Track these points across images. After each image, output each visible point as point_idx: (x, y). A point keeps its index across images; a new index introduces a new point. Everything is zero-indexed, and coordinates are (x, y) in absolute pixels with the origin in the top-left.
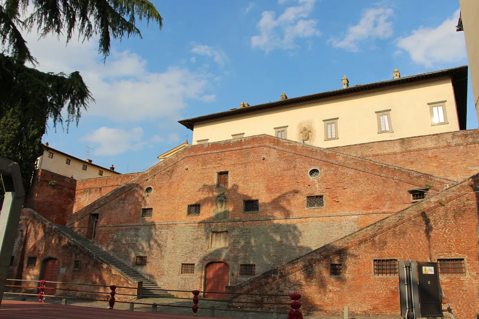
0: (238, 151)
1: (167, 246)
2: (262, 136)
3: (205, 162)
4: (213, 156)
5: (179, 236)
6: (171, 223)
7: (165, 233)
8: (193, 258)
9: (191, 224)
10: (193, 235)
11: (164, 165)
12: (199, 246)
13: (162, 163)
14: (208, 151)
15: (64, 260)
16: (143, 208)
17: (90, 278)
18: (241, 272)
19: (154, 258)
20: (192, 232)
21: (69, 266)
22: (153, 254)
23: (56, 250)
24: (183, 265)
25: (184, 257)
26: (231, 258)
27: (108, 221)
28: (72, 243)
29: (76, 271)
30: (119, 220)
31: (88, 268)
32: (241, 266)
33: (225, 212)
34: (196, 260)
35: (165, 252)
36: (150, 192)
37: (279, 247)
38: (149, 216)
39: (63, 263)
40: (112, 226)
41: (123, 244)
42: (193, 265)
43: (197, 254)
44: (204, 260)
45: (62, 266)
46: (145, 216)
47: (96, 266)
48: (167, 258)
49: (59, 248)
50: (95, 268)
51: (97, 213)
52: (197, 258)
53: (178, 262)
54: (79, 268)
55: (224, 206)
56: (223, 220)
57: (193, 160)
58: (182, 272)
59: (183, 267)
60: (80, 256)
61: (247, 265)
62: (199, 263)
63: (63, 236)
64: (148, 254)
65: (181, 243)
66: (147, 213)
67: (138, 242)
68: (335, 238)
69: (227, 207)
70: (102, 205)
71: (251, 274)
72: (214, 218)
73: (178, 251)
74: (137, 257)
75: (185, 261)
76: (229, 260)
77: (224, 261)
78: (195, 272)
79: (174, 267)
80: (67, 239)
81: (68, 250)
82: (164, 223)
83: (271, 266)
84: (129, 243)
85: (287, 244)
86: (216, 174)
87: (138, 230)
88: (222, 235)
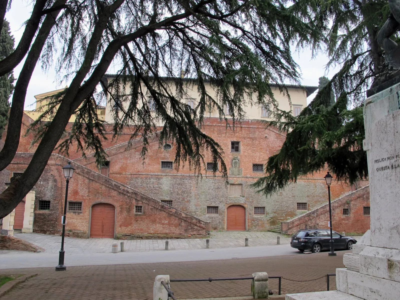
0: (247, 129)
1: (192, 193)
5: (202, 185)
7: (188, 182)
8: (216, 203)
10: (214, 186)
12: (221, 194)
15: (122, 205)
16: (163, 161)
17: (158, 220)
18: (255, 212)
19: (180, 202)
20: (213, 183)
21: (129, 210)
22: (179, 199)
23: (108, 196)
24: (208, 207)
25: (208, 201)
26: (247, 203)
27: (123, 169)
28: (130, 191)
29: (140, 215)
30: (136, 169)
31: (154, 212)
32: (255, 208)
33: (239, 171)
34: (219, 204)
35: (191, 197)
36: (169, 149)
37: (280, 197)
38: (169, 168)
39: (121, 208)
40: (129, 173)
41: (145, 190)
42: (217, 208)
43: (220, 199)
44: (226, 203)
45: (120, 211)
46: (164, 168)
47: (163, 211)
48: (193, 202)
49: (114, 195)
50: (163, 212)
51: (108, 160)
52: (220, 202)
53: (204, 205)
54: (142, 212)
55: (238, 166)
56: (238, 176)
57: (209, 129)
58: (208, 213)
59: (208, 209)
60: (142, 202)
61: (259, 208)
62: (222, 206)
63: (116, 184)
64: (173, 199)
65: (205, 191)
66: (166, 165)
67: (161, 189)
68: (313, 192)
69: (240, 167)
70: (114, 155)
71: (262, 214)
72: (231, 174)
73: (203, 197)
74: (162, 201)
75: (210, 204)
76: (245, 204)
77: (242, 205)
78: (219, 213)
79: (201, 209)
80: (122, 187)
81: (126, 197)
82: (186, 175)
83: (276, 208)
84: (152, 190)
85: (285, 194)
86: (231, 142)
87: (159, 179)
88: (237, 187)
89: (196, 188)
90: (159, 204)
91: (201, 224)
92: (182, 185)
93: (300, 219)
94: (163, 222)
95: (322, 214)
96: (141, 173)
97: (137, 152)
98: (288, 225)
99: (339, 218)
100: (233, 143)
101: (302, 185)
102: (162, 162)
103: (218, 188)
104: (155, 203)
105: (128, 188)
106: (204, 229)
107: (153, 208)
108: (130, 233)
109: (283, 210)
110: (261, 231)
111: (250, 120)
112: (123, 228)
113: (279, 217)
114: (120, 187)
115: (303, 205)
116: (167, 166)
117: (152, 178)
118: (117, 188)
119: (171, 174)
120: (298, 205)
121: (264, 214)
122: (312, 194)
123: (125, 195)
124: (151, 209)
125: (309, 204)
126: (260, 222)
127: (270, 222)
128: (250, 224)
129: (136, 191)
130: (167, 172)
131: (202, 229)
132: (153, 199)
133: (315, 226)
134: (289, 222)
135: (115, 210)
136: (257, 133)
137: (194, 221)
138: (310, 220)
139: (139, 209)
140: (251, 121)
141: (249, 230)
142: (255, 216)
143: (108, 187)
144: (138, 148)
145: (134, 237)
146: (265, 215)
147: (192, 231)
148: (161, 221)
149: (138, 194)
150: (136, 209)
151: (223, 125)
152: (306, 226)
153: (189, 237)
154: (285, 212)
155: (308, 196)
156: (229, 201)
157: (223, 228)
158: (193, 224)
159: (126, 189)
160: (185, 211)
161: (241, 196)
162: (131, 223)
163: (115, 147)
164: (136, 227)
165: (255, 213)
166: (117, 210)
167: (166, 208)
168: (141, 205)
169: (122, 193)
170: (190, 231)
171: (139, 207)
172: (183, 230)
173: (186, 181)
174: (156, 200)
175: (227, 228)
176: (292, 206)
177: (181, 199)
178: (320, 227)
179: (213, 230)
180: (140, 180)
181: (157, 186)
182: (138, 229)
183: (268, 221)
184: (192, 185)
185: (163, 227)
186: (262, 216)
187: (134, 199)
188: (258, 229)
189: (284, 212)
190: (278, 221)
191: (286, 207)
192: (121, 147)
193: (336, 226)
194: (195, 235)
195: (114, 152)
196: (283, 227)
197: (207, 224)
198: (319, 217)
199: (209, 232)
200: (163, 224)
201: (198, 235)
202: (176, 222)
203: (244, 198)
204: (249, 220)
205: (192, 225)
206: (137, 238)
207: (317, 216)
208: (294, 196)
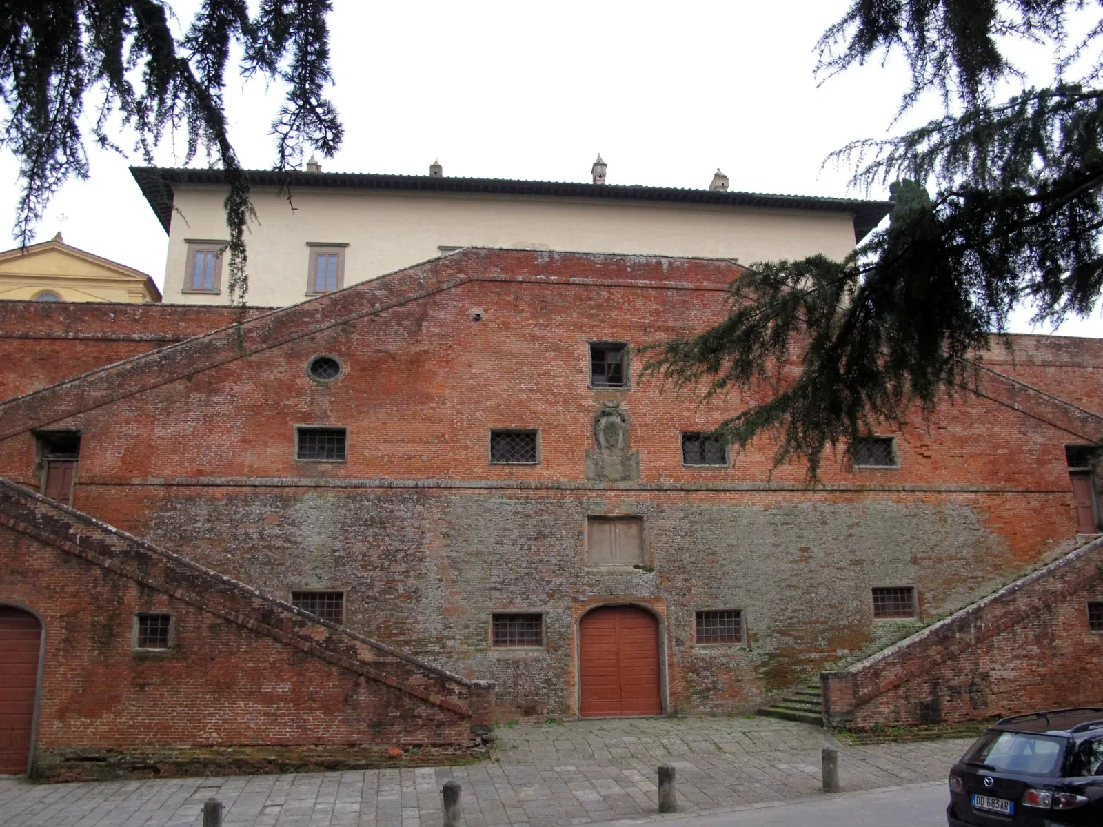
0: (653, 292)
1: (428, 559)
2: (719, 263)
3: (544, 304)
4: (571, 292)
5: (470, 526)
6: (431, 482)
7: (409, 514)
8: (533, 597)
9: (509, 492)
10: (523, 526)
11: (383, 292)
12: (551, 559)
13: (374, 284)
14: (553, 274)
15: (74, 614)
16: (303, 425)
17: (242, 681)
18: (698, 631)
19: (376, 599)
20: (516, 513)
21: (107, 635)
22: (371, 586)
23: (12, 572)
24: (497, 617)
25: (497, 593)
26: (664, 595)
27: (135, 462)
28: (118, 546)
29: (157, 658)
30: (191, 461)
31: (227, 644)
32: (699, 615)
33: (625, 461)
34: (545, 603)
35: (420, 576)
36: (330, 376)
37: (802, 564)
38: (329, 456)
39: (71, 628)
40: (157, 481)
41: (227, 550)
42: (536, 618)
43: (549, 582)
44: (575, 600)
45: (65, 641)
46: (311, 456)
47: (269, 635)
48: (433, 597)
49: (36, 564)
50: (270, 642)
51: (74, 428)
52: (551, 595)
53: (480, 610)
54: (170, 643)
55: (620, 444)
56: (622, 485)
57: (498, 294)
58: (496, 642)
59: (496, 626)
60: (172, 596)
61: (714, 614)
62: (560, 610)
63: (53, 513)
64: (346, 584)
65: (481, 548)
66: (317, 445)
67: (296, 543)
68: (932, 543)
69: (630, 447)
70: (99, 404)
71: (730, 639)
72: (592, 475)
73: (475, 574)
74: (297, 596)
75: (505, 606)
76: (658, 599)
77: (644, 604)
78: (545, 641)
79: (467, 627)
80: (81, 526)
81: (97, 572)
82: (400, 483)
83: (789, 613)
84: (253, 547)
85: (822, 555)
86: (588, 347)
87: (286, 502)
88: (620, 528)
89: (446, 535)
90: (250, 603)
91: (451, 692)
92: (382, 524)
93: (904, 656)
94: (266, 688)
95: (998, 630)
96: (211, 479)
97: (197, 390)
98: (856, 686)
99: (1076, 644)
100: (599, 352)
101: (888, 515)
102: (302, 432)
103: (540, 536)
104: (233, 598)
105: (106, 531)
106: (463, 717)
107: (219, 621)
108: (104, 744)
109: (817, 622)
110: (730, 715)
111: (663, 260)
112: (75, 722)
113: (801, 651)
114: (68, 526)
115: (896, 599)
116: (322, 448)
117: (255, 496)
118: (54, 532)
119: (338, 483)
120: (875, 600)
121: (738, 639)
122: (933, 548)
123: (90, 563)
124: (212, 627)
125: (921, 594)
126: (723, 677)
127: (766, 673)
128: (679, 685)
129: (142, 545)
130: (323, 474)
131: (455, 718)
132: (225, 582)
133: (973, 684)
134: (859, 672)
135: (38, 636)
136: (696, 308)
137: (417, 679)
138: (952, 656)
139: (154, 631)
140: (670, 264)
141: (676, 712)
142: (703, 651)
143: (12, 529)
144: (200, 376)
145: (118, 765)
146: (743, 644)
147: (408, 732)
148: (260, 687)
149: (155, 556)
150: (143, 631)
151: (554, 278)
152: (935, 685)
153: (391, 761)
154: (825, 631)
155: (915, 561)
156: (588, 589)
157: (564, 709)
158: (412, 696)
159: (97, 535)
160: (396, 635)
161: (636, 567)
162: (116, 699)
163: (103, 374)
164: (138, 714)
165: (699, 640)
166: (52, 633)
167: (281, 621)
168: (165, 610)
169: (79, 557)
170: (397, 727)
171: (155, 618)
172: (363, 726)
173: (401, 510)
174: (235, 586)
175: (582, 709)
176: (853, 605)
177: (379, 586)
178: (995, 688)
179: (521, 719)
180: (204, 510)
181: (276, 531)
182: (148, 728)
183: (756, 668)
184: (426, 524)
185: (266, 714)
186: (730, 651)
187: (132, 584)
188: (717, 706)
189: (822, 627)
190: (798, 668)
191: (831, 606)
192: (129, 371)
193: (1065, 681)
194: (419, 746)
195: (98, 394)
196: (834, 695)
197: (479, 696)
198: (986, 644)
199: (489, 729)
200: (269, 699)
201: (435, 745)
202: (332, 686)
203: (650, 576)
204: (677, 670)
205: (407, 702)
206: (134, 769)
207: (978, 640)
208: (859, 562)
